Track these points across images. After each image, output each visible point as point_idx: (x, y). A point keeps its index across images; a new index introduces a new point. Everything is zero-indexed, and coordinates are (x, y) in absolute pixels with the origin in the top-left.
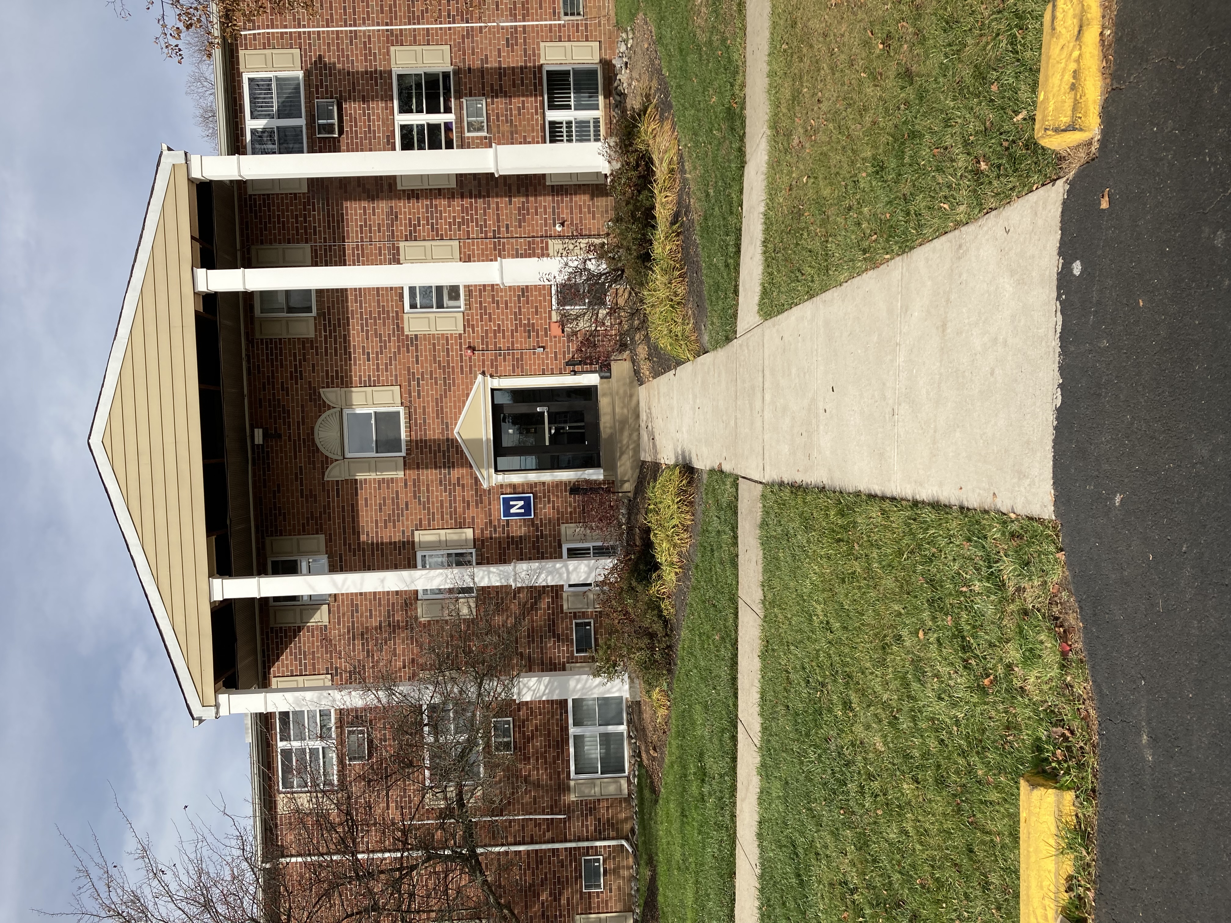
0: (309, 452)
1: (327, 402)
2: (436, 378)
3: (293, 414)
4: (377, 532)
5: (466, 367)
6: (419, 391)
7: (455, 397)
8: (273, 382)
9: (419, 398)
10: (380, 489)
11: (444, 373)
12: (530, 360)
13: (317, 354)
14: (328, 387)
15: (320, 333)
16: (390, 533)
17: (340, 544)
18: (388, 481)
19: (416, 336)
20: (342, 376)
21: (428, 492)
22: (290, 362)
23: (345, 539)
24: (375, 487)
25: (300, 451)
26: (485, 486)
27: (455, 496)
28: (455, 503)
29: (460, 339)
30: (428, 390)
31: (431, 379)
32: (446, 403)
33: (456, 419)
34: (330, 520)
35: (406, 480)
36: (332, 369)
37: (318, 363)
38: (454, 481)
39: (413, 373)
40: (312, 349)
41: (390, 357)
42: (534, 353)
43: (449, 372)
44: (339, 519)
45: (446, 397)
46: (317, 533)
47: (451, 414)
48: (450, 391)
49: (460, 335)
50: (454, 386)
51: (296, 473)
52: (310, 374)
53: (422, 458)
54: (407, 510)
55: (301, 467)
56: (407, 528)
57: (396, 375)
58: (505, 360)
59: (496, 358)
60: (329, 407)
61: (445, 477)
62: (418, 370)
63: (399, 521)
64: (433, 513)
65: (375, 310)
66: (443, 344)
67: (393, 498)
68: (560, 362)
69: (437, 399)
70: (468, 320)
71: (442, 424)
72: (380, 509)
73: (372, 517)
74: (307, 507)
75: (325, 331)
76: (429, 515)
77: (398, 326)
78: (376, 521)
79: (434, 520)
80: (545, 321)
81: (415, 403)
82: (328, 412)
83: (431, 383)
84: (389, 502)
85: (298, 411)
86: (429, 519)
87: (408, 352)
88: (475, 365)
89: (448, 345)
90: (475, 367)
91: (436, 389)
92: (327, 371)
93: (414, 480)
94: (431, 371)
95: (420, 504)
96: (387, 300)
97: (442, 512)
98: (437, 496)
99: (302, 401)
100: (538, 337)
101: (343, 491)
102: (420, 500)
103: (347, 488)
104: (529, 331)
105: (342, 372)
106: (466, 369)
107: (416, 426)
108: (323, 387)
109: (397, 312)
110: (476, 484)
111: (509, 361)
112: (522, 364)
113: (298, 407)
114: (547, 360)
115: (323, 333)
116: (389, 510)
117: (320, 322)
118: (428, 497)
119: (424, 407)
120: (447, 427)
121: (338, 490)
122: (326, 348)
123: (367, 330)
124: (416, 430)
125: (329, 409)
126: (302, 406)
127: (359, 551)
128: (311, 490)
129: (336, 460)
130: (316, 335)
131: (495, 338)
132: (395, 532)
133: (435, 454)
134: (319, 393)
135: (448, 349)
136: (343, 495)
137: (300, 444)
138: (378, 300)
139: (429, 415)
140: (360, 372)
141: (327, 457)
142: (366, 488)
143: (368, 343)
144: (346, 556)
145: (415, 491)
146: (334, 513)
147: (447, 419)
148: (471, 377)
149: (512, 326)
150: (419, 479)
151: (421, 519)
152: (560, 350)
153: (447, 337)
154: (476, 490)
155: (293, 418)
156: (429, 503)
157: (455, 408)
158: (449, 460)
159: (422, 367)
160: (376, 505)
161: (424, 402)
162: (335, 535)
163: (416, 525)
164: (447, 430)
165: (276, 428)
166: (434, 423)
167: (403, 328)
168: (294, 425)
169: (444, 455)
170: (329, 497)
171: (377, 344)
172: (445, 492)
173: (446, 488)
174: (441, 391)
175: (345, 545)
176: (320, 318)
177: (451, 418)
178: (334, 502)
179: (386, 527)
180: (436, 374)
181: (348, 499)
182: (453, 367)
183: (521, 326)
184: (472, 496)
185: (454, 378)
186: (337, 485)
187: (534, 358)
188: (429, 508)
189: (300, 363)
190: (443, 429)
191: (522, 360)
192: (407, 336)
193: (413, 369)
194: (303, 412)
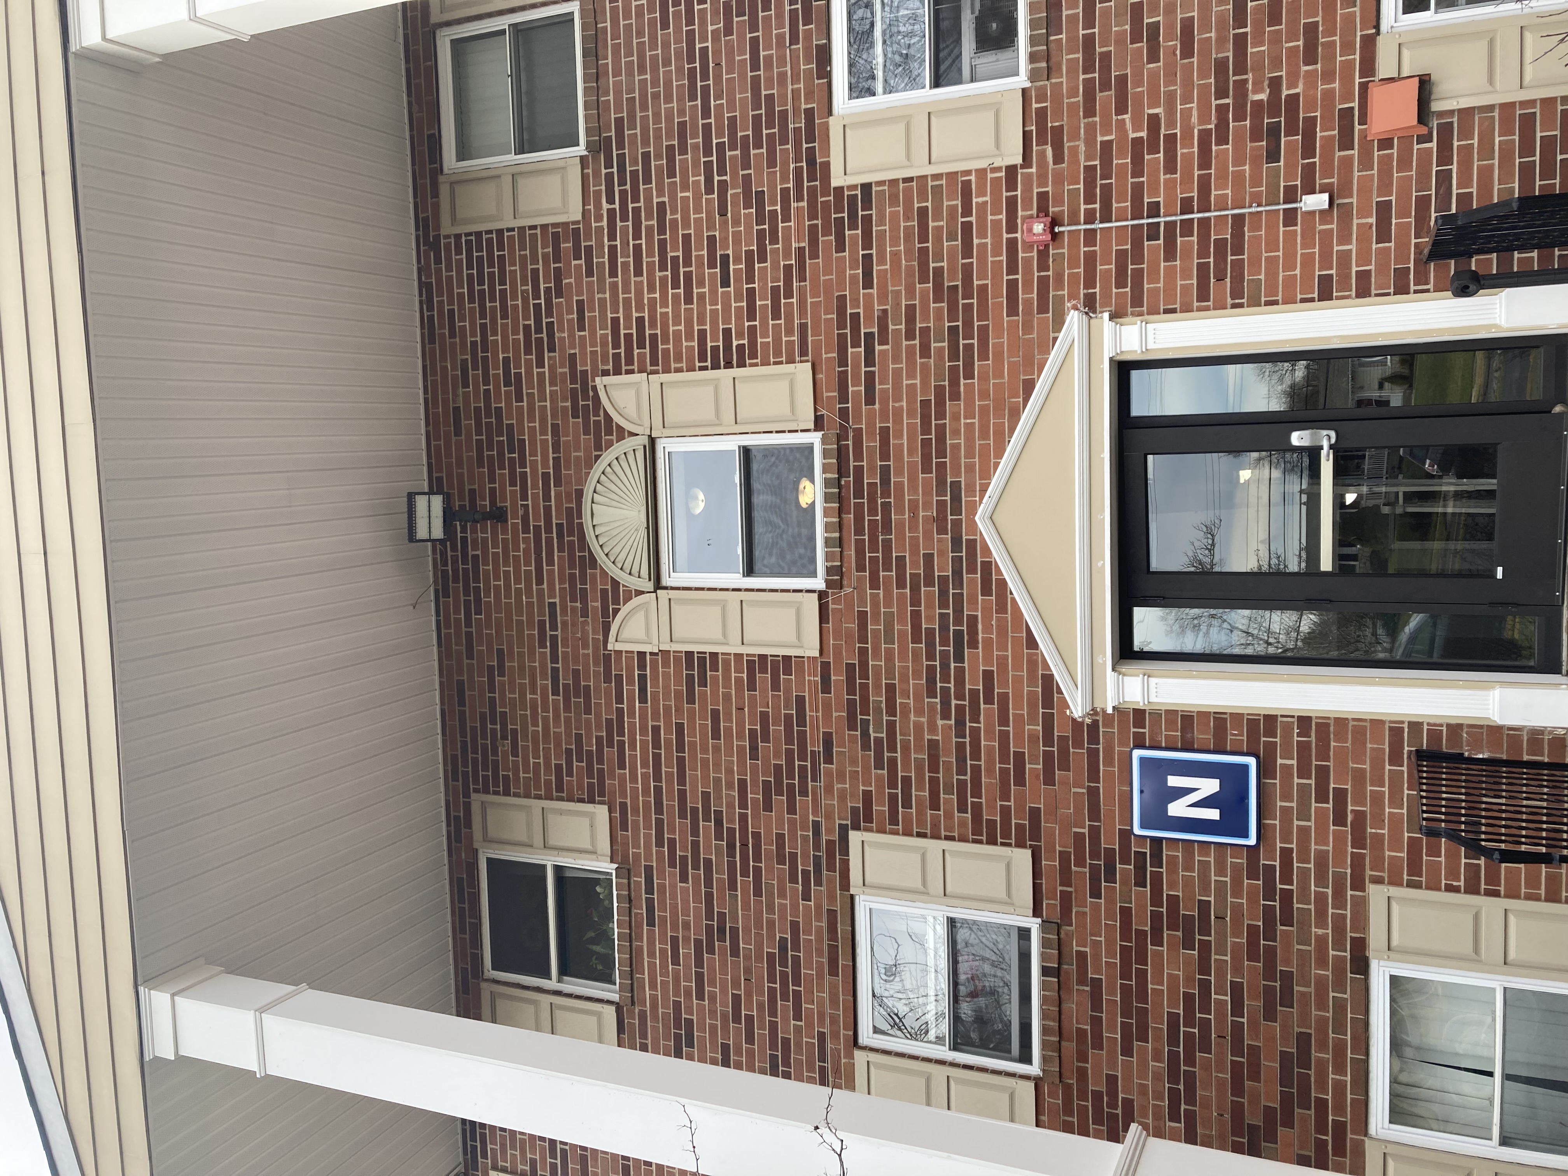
0: (572, 566)
1: (617, 418)
2: (925, 331)
3: (533, 453)
4: (743, 818)
5: (1028, 288)
6: (870, 376)
7: (984, 395)
8: (485, 359)
9: (870, 401)
10: (752, 687)
11: (953, 315)
12: (1272, 245)
13: (590, 273)
14: (617, 372)
15: (598, 206)
16: (780, 825)
17: (647, 837)
18: (776, 664)
19: (866, 188)
20: (653, 337)
21: (891, 710)
22: (525, 300)
23: (659, 823)
24: (739, 680)
25: (551, 562)
26: (1078, 709)
27: (975, 732)
28: (976, 755)
29: (1011, 183)
30: (897, 373)
31: (910, 335)
32: (956, 417)
33: (987, 475)
34: (622, 766)
35: (826, 666)
36: (628, 317)
37: (591, 300)
38: (974, 683)
39: (855, 317)
40: (577, 257)
41: (788, 268)
42: (1290, 217)
43: (968, 308)
44: (645, 765)
45: (955, 396)
46: (592, 801)
47: (970, 454)
48: (969, 375)
49: (1011, 170)
50: (984, 356)
51: (542, 624)
52: (572, 335)
53: (875, 597)
54: (829, 760)
55: (552, 606)
56: (829, 817)
57: (803, 327)
58: (1170, 253)
59: (1137, 245)
60: (622, 434)
61: (945, 666)
62: (869, 308)
63: (804, 792)
64: (907, 780)
65: (744, 116)
66: (952, 209)
67: (788, 717)
68: (1403, 246)
69: (925, 404)
70: (1041, 113)
71: (941, 491)
72: (754, 748)
73: (730, 771)
74: (568, 720)
75: (610, 200)
76: (893, 784)
77: (811, 162)
78: (742, 783)
79: (907, 804)
80: (1347, 80)
81: (858, 418)
82: (618, 449)
83: (910, 350)
84: (777, 729)
85: (544, 442)
86: (893, 799)
87: (841, 248)
88: (1059, 277)
89: (967, 212)
90: (1059, 285)
91: (925, 368)
92: (615, 321)
93: (850, 667)
94: (911, 309)
95: (866, 746)
96: (782, 76)
97: (934, 782)
98: (918, 727)
99: (554, 416)
100: (1309, 150)
101: (655, 684)
102: (865, 734)
103: (666, 675)
104: (1274, 132)
105: (653, 325)
106: (1028, 296)
107: (859, 494)
108: (605, 373)
109: (809, 113)
110: (1048, 701)
111: (1187, 255)
112: (1238, 266)
113: (544, 432)
114: (1345, 238)
115: (605, 206)
116: (777, 755)
117: (596, 173)
118: (891, 725)
119: (884, 432)
120: (956, 499)
121: (642, 678)
122: (613, 249)
123: (723, 185)
124: (859, 507)
125: (621, 438)
126: (555, 428)
127: (696, 867)
128: (576, 673)
129: (639, 593)
130: (585, 213)
131: (1138, 171)
132: (792, 823)
133: (916, 589)
134: (595, 388)
135: (967, 227)
136: (655, 695)
137: (549, 541)
138: (756, 81)
139: (899, 458)
140: (702, 321)
141: (615, 584)
142: (715, 679)
143: (723, 226)
144: (661, 876)
145: (851, 704)
146: (633, 747)
147: (957, 472)
148: (1043, 324)
149: (1204, 117)
150: (864, 664)
151: (867, 795)
152: (1404, 195)
153: (967, 185)
154: (1048, 721)
155: (534, 464)
156: (892, 748)
157: (984, 435)
158: (958, 611)
159: (883, 296)
160: (741, 737)
161: (884, 416)
162: (636, 811)
163: (855, 811)
164: (957, 511)
165: (493, 491)
166: (913, 487)
167: (826, 166)
168: (535, 486)
169: (943, 593)
170: (620, 700)
171: (748, 227)
172: (946, 716)
173: (945, 703)
174: (939, 377)
175: (660, 843)
176: (596, 160)
177: (970, 468)
178: (632, 714)
179: (768, 807)
180: (925, 317)
181: (667, 709)
182: (983, 289)
183: (1240, 117)
184: (1033, 738)
185: (984, 330)
186: (642, 666)
187: (1290, 238)
188: (893, 762)
189: (548, 301)
190: (941, 505)
191: (1238, 249)
192: (839, 190)
193: (856, 303)
194: (556, 448)
